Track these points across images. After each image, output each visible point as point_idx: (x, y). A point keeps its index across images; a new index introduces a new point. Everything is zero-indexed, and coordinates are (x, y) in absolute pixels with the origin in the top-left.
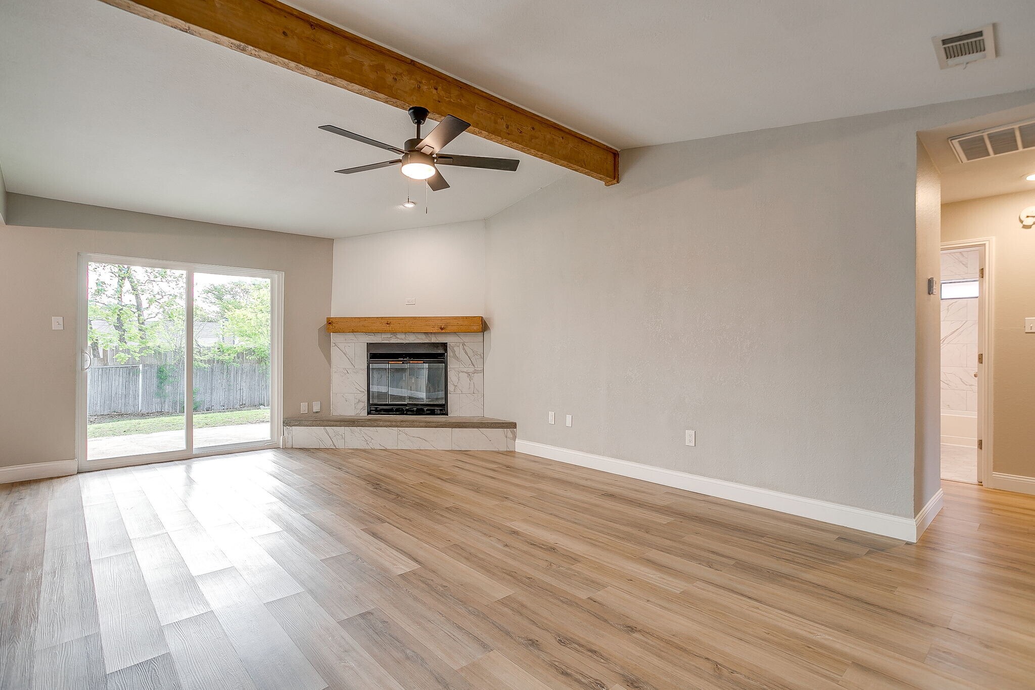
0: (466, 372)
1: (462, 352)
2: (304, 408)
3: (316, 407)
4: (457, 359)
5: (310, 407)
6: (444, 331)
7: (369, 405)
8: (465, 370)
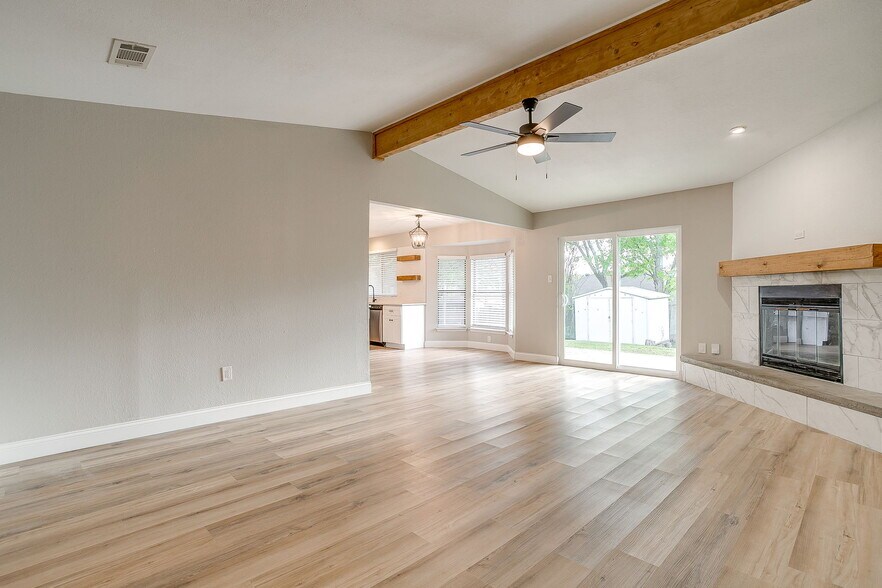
0: (868, 327)
1: (862, 297)
2: (702, 348)
3: (715, 349)
4: (856, 307)
5: (708, 348)
6: (821, 269)
7: (761, 354)
8: (866, 323)
